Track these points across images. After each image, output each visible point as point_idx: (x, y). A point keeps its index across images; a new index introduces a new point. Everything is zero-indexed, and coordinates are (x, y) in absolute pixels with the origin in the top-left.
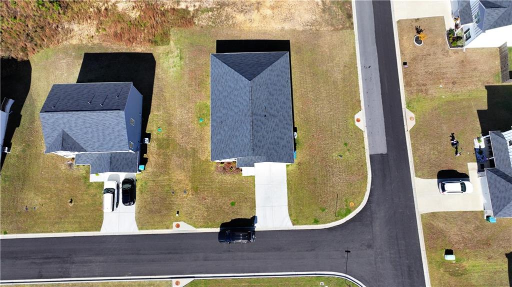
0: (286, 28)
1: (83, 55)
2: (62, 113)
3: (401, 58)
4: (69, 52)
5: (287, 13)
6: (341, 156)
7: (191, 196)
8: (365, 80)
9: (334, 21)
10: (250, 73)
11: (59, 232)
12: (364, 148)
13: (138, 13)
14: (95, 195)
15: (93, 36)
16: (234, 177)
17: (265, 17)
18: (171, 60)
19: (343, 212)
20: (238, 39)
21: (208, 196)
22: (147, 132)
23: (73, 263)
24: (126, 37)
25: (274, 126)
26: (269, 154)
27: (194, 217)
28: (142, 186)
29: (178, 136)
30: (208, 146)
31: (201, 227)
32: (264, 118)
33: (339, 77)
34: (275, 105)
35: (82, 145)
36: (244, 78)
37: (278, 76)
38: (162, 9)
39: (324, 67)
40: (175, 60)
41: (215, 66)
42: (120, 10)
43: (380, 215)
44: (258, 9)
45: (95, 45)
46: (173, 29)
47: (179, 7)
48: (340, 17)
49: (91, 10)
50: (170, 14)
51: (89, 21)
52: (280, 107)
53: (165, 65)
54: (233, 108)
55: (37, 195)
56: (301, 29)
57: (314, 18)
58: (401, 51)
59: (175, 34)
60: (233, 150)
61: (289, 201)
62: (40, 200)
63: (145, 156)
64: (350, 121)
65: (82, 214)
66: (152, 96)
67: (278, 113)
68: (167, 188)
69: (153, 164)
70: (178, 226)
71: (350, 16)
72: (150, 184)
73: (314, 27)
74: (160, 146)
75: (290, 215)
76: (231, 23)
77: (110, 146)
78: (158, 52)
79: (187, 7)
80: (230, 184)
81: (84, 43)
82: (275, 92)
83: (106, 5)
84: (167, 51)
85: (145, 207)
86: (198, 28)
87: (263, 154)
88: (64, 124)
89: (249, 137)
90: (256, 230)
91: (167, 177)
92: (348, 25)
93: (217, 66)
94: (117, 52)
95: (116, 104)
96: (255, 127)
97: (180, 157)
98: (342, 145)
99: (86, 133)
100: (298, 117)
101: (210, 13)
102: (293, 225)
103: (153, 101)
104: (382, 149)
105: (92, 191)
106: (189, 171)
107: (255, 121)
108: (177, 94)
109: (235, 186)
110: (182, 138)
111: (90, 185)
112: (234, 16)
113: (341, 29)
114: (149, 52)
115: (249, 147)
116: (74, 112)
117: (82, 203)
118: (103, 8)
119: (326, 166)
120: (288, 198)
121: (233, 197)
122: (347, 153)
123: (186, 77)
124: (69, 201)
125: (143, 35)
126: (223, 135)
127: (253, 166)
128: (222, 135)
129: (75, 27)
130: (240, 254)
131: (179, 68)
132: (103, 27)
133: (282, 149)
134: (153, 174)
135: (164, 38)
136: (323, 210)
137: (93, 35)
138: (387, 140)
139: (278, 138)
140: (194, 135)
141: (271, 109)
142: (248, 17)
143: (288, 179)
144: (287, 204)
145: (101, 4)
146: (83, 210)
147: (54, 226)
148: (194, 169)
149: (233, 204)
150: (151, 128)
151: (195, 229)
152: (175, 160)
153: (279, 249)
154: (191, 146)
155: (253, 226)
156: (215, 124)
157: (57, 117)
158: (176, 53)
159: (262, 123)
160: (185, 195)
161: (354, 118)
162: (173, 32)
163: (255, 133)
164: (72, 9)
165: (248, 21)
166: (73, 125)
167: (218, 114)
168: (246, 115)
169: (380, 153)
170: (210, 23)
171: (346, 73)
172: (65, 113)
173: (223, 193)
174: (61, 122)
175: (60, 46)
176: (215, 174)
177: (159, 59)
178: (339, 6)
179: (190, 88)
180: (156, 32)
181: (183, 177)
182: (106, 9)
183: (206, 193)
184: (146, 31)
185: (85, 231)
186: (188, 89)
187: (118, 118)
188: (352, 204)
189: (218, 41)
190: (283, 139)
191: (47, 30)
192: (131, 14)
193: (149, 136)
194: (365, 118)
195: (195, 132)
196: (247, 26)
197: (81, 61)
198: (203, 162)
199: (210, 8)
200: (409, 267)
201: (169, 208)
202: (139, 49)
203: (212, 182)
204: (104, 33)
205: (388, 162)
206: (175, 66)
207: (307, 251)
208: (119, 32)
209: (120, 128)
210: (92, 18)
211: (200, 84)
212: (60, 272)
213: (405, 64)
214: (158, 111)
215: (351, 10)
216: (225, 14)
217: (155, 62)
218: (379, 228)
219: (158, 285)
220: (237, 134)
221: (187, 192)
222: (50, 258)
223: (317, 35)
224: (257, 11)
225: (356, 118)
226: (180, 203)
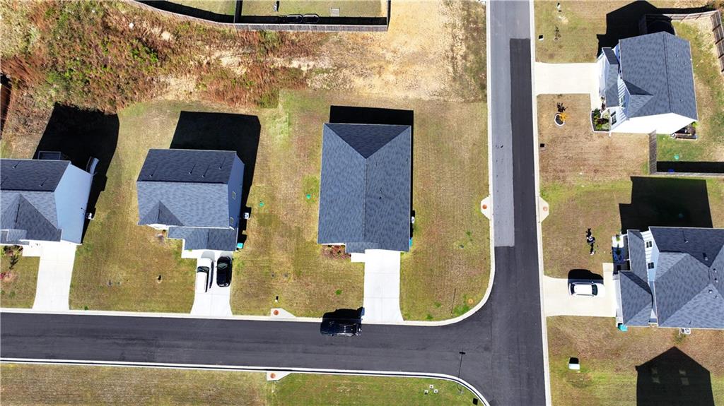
0: (410, 97)
1: (179, 113)
2: (160, 183)
3: (539, 139)
4: (164, 109)
5: (412, 79)
6: (463, 247)
7: (292, 281)
8: (496, 161)
9: (465, 91)
10: (366, 148)
11: (144, 311)
12: (488, 238)
13: (245, 70)
14: (187, 273)
15: (191, 93)
16: (342, 262)
17: (387, 83)
18: (278, 126)
19: (460, 309)
20: (355, 106)
21: (311, 282)
22: (247, 206)
23: (159, 346)
24: (230, 95)
25: (389, 209)
26: (382, 240)
27: (295, 305)
28: (238, 266)
29: (282, 213)
30: (316, 227)
31: (302, 316)
32: (378, 201)
33: (467, 156)
34: (392, 186)
35: (179, 218)
36: (359, 155)
37: (397, 153)
38: (272, 67)
39: (451, 144)
40: (283, 125)
41: (328, 138)
42: (224, 66)
43: (501, 316)
44: (379, 73)
45: (193, 102)
46: (282, 90)
47: (291, 66)
48: (472, 88)
49: (192, 63)
50: (280, 73)
51: (188, 75)
52: (398, 188)
53: (271, 131)
54: (346, 187)
55: (122, 269)
56: (427, 98)
57: (443, 87)
58: (539, 131)
59: (284, 96)
60: (343, 234)
61: (400, 293)
62: (125, 275)
63: (244, 232)
64: (475, 207)
65: (172, 293)
66: (254, 165)
67: (395, 195)
68: (266, 270)
69: (252, 243)
70: (276, 313)
71: (484, 87)
72: (248, 264)
73: (442, 98)
74: (261, 223)
75: (402, 309)
76: (348, 87)
77: (209, 221)
78: (264, 115)
79: (300, 67)
80: (337, 270)
81: (181, 99)
82: (393, 171)
83: (208, 58)
84: (274, 115)
85: (241, 290)
86: (311, 91)
87: (375, 241)
88: (162, 195)
89: (361, 220)
90: (362, 323)
91: (267, 258)
92: (480, 97)
93: (330, 139)
94: (218, 112)
95: (218, 176)
96: (368, 210)
97: (282, 236)
98: (464, 234)
99: (184, 206)
100: (417, 200)
101: (326, 75)
102: (404, 319)
103: (255, 171)
104: (509, 241)
105: (183, 268)
106: (292, 252)
107: (368, 204)
108: (283, 164)
109: (342, 272)
110: (286, 215)
111: (180, 262)
112: (352, 79)
113: (472, 102)
114: (253, 114)
115: (360, 232)
116: (173, 183)
117: (171, 281)
118: (205, 62)
119: (445, 257)
120: (401, 290)
121: (338, 285)
122: (470, 244)
123: (294, 146)
124: (158, 277)
125: (248, 95)
126: (333, 216)
127: (364, 252)
128: (331, 217)
129: (172, 81)
130: (343, 348)
131: (287, 135)
132: (204, 83)
133: (397, 235)
134: (252, 253)
135: (272, 100)
136: (439, 305)
137: (192, 91)
138: (515, 232)
139: (392, 223)
140: (300, 212)
141: (388, 190)
142: (368, 81)
143: (401, 269)
144: (398, 296)
145: (203, 57)
146: (172, 289)
147: (140, 304)
148: (298, 251)
149: (338, 292)
150: (252, 201)
151: (295, 317)
152: (277, 239)
153: (385, 346)
154: (296, 225)
155: (360, 318)
156: (324, 203)
157: (155, 187)
158: (285, 117)
159: (377, 206)
160: (285, 279)
161: (480, 204)
162: (283, 93)
163: (368, 217)
164: (170, 61)
165: (368, 87)
166: (171, 197)
167: (328, 193)
168: (359, 196)
169: (506, 245)
170: (325, 86)
171: (474, 152)
172: (163, 183)
173: (329, 280)
174: (159, 192)
175: (154, 101)
176: (321, 259)
177: (265, 123)
178: (472, 74)
179: (298, 159)
180: (263, 93)
181: (285, 259)
182: (208, 63)
183: (309, 278)
184: (252, 90)
185: (173, 312)
186: (295, 160)
187: (220, 192)
188: (471, 301)
189: (332, 107)
190: (399, 224)
191: (141, 83)
192: (236, 71)
193: (249, 210)
194: (492, 204)
195: (302, 209)
196: (366, 92)
197: (177, 121)
198: (309, 243)
199: (326, 69)
200: (529, 375)
201: (268, 292)
202: (243, 110)
203: (317, 266)
204: (205, 89)
205: (515, 256)
206: (282, 133)
207: (417, 349)
208: (221, 90)
209: (222, 203)
210: (192, 72)
211: (311, 155)
212: (144, 355)
213: (542, 145)
214: (261, 182)
215: (486, 80)
216: (342, 77)
217: (260, 126)
218: (499, 328)
219: (251, 377)
220: (348, 216)
221: (289, 276)
222: (134, 340)
223: (445, 106)
224: (378, 76)
225: (482, 205)
226: (281, 287)
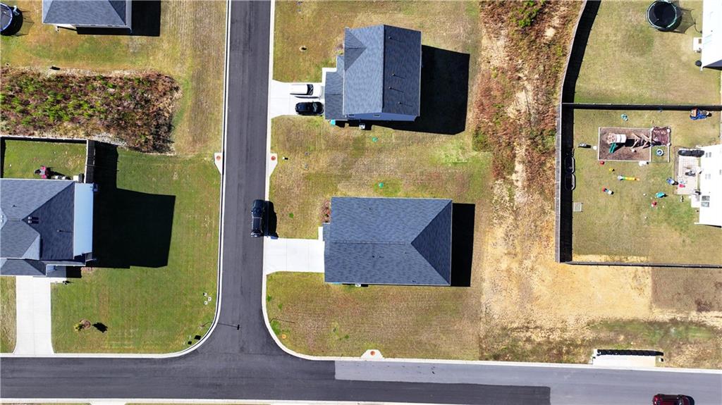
0: (485, 284)
1: (467, 52)
2: (383, 47)
4: (472, 36)
5: (502, 286)
7: (302, 172)
8: (419, 366)
9: (491, 339)
10: (424, 243)
11: (275, 37)
12: (342, 355)
13: (512, 116)
14: (308, 74)
15: (489, 62)
16: (318, 218)
17: (498, 261)
18: (454, 152)
19: (277, 327)
20: (475, 229)
23: (243, 53)
24: (485, 102)
25: (364, 265)
26: (333, 258)
27: (281, 175)
30: (352, 193)
31: (271, 182)
32: (371, 255)
35: (352, 66)
36: (415, 236)
37: (420, 272)
38: (515, 144)
40: (454, 157)
41: (436, 205)
42: (517, 95)
43: (271, 363)
44: (509, 253)
45: (479, 65)
46: (491, 155)
47: (516, 163)
48: (495, 346)
49: (520, 61)
50: (508, 152)
51: (508, 58)
52: (385, 273)
53: (449, 145)
54: (384, 223)
55: (313, 12)
56: (483, 301)
57: (496, 317)
59: (485, 157)
61: (290, 272)
62: (307, 15)
63: (347, 125)
64: (373, 344)
65: (291, 61)
66: (413, 131)
67: (378, 270)
68: (312, 148)
70: (273, 159)
71: (496, 358)
72: (317, 131)
73: (484, 315)
74: (356, 141)
75: (277, 273)
76: (494, 221)
77: (350, 95)
78: (466, 137)
79: (516, 172)
81: (483, 53)
83: (525, 78)
84: (466, 148)
85: (294, 125)
86: (491, 184)
88: (372, 49)
90: (265, 237)
91: (323, 148)
92: (485, 354)
94: (469, 90)
95: (391, 102)
96: (360, 246)
97: (343, 161)
98: (346, 333)
99: (362, 71)
100: (378, 289)
101: (508, 199)
102: (267, 276)
103: (407, 132)
104: (340, 375)
105: (313, 70)
106: (327, 171)
107: (366, 246)
109: (309, 218)
111: (318, 67)
112: (503, 226)
113: (480, 346)
114: (466, 127)
116: (382, 60)
117: (301, 60)
118: (521, 75)
119: (324, 314)
120: (294, 273)
122: (337, 338)
124: (305, 47)
125: (487, 121)
127: (323, 240)
129: (501, 42)
130: (243, 220)
131: (444, 162)
132: (500, 75)
133: (339, 272)
134: (327, 134)
135: (482, 145)
136: (280, 307)
137: (491, 63)
138: (349, 381)
142: (501, 242)
143: (312, 273)
144: (288, 271)
145: (526, 72)
146: (294, 61)
147: (281, 33)
148: (329, 176)
149: (291, 215)
151: (270, 175)
152: (340, 156)
153: (245, 259)
154: (354, 174)
155: (269, 235)
156: (370, 202)
157: (379, 42)
158: (463, 159)
161: (376, 349)
162: (488, 155)
164: (521, 40)
165: (494, 241)
166: (370, 59)
167: (380, 206)
169: (336, 371)
170: (496, 198)
171: (427, 345)
172: (382, 51)
174: (375, 46)
175: (481, 25)
176: (321, 199)
177: (457, 139)
178: (510, 347)
180: (488, 136)
181: (321, 165)
182: (519, 78)
183: (304, 188)
184: (491, 124)
185: (274, 64)
187: (375, 105)
188: (284, 336)
190: (350, 273)
191: (500, 10)
192: (511, 107)
193: (368, 128)
194: (376, 360)
196: (489, 240)
197: (460, 51)
199: (513, 199)
200: (220, 385)
201: (292, 150)
202: (470, 116)
203: (314, 194)
204: (492, 76)
205: (326, 379)
207: (242, 287)
208: (492, 93)
210: (510, 62)
211: (424, 186)
212: (236, 41)
215: (504, 360)
216: (505, 215)
217: (454, 134)
218: (260, 362)
219: (218, 139)
222: (249, 30)
223: (475, 318)
224: (506, 252)
225: (375, 351)
226: (296, 161)
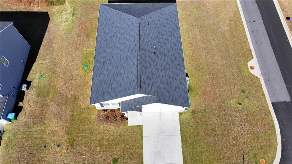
6: (240, 104)
7: (65, 151)
8: (252, 32)
12: (264, 95)
16: (118, 127)
21: (85, 151)
22: (28, 79)
25: (164, 64)
28: (9, 138)
29: (60, 84)
32: (153, 55)
33: (227, 29)
34: (165, 45)
36: (131, 16)
39: (211, 21)
58: (282, 9)
60: (116, 90)
61: (184, 157)
68: (38, 141)
69: (27, 114)
74: (39, 94)
80: (113, 136)
82: (165, 33)
84: (62, 9)
87: (152, 93)
89: (136, 72)
93: (105, 12)
98: (239, 92)
104: (285, 97)
108: (65, 44)
110: (64, 85)
114: (45, 11)
115: (135, 83)
119: (225, 115)
121: (115, 152)
122: (246, 101)
128: (104, 75)
138: (287, 87)
139: (169, 78)
140: (77, 81)
141: (161, 47)
143: (181, 130)
144: (182, 161)
149: (115, 161)
150: (33, 76)
156: (98, 65)
158: (70, 10)
160: (58, 149)
161: (247, 65)
167: (102, 55)
173: (104, 147)
179: (79, 38)
183: (83, 147)
188: (263, 161)
189: (109, 1)
193: (29, 84)
194: (258, 66)
195: (79, 78)
198: (84, 109)
203: (92, 133)
206: (67, 21)
213: (288, 19)
221: (62, 145)
